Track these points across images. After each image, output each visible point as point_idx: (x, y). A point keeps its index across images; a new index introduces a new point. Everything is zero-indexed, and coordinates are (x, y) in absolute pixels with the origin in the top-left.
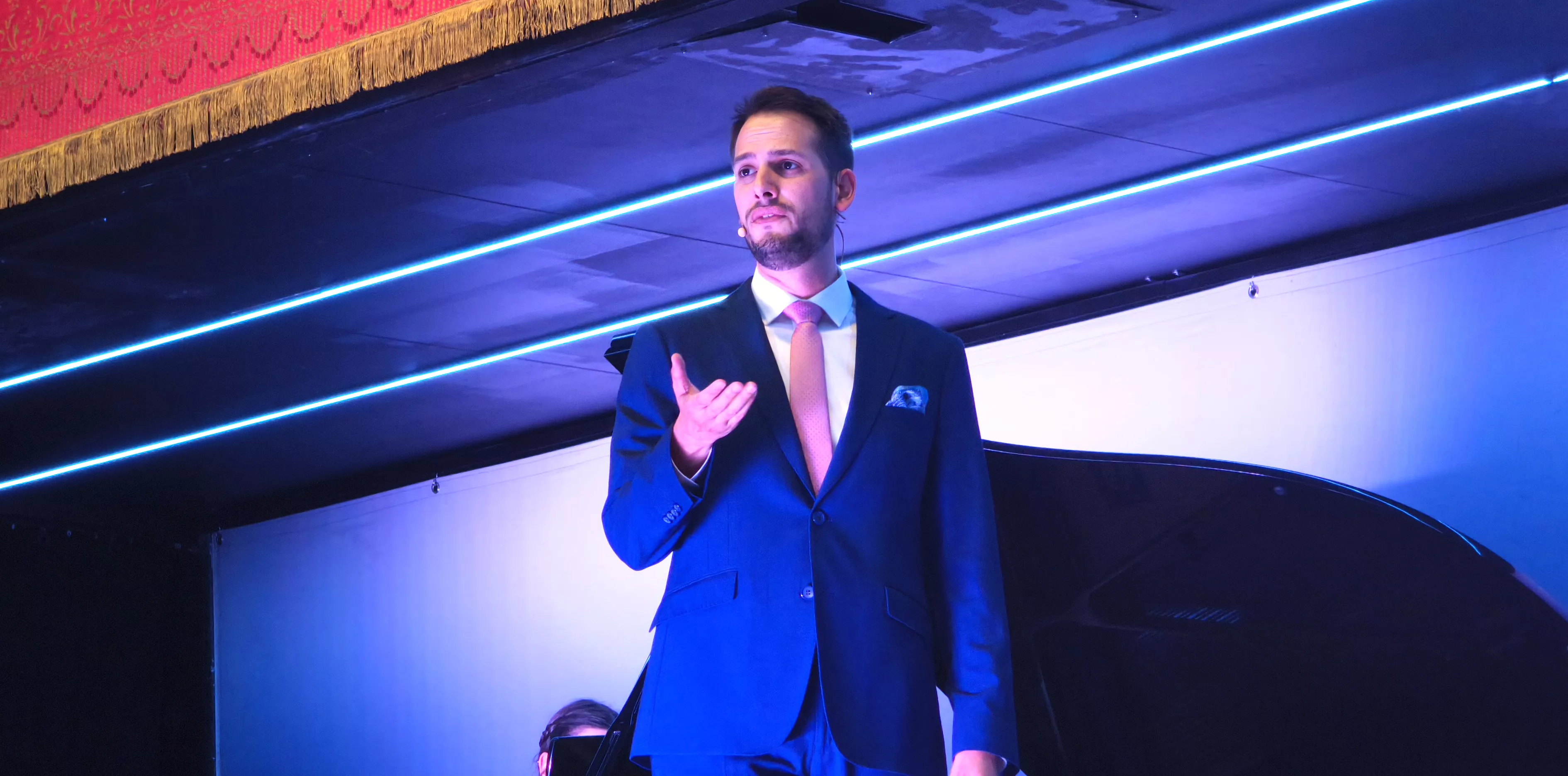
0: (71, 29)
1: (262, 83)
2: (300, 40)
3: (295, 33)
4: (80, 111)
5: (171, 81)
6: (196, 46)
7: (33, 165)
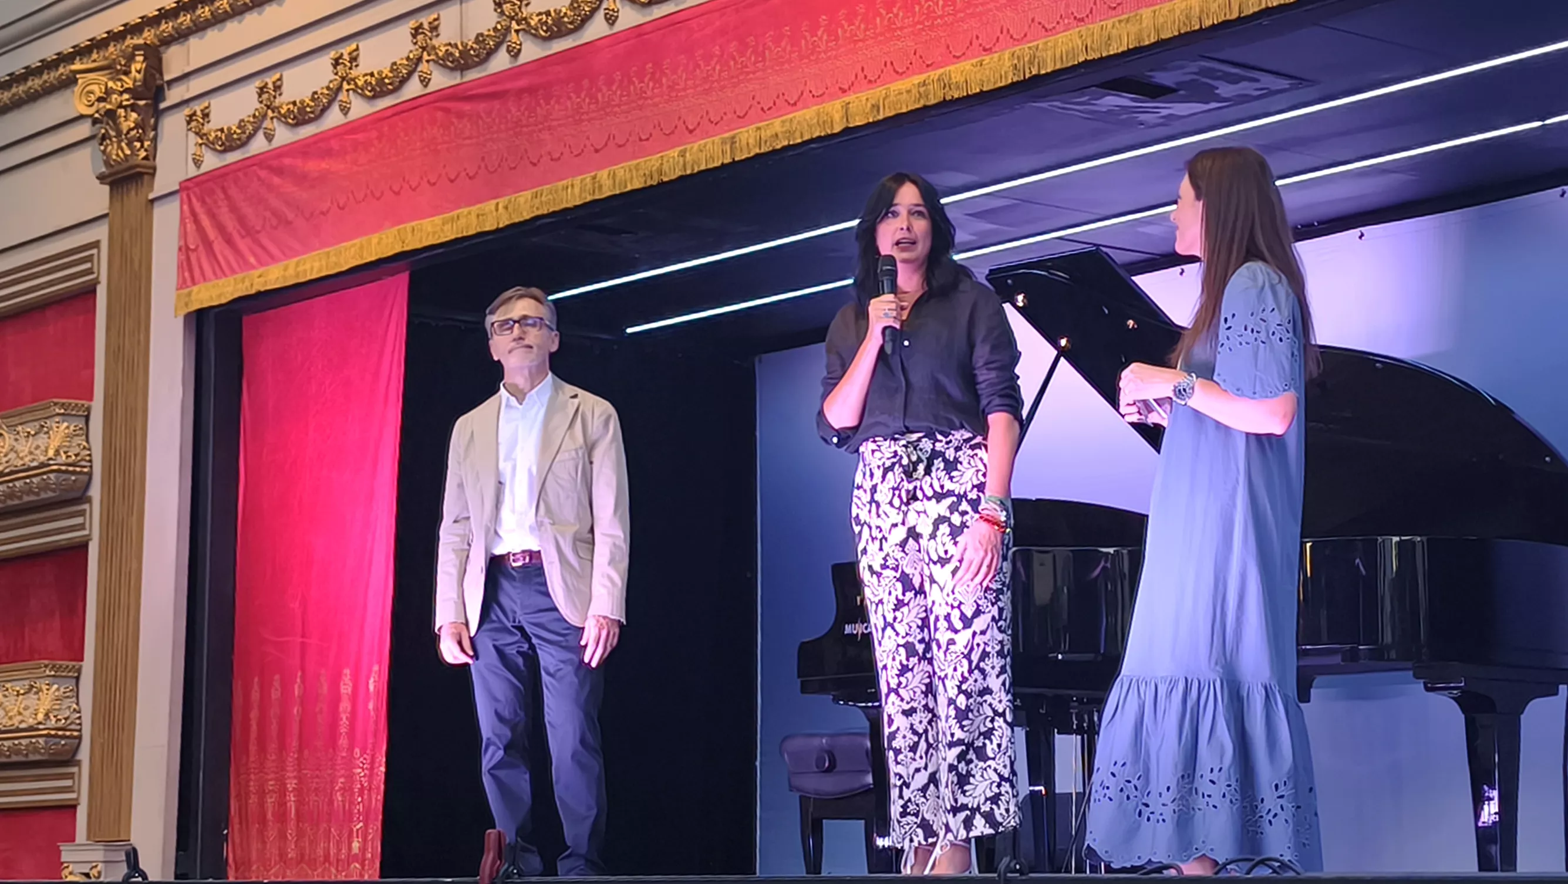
0: (682, 85)
1: (791, 120)
2: (813, 96)
3: (811, 92)
4: (687, 132)
5: (739, 117)
6: (753, 98)
7: (660, 161)
